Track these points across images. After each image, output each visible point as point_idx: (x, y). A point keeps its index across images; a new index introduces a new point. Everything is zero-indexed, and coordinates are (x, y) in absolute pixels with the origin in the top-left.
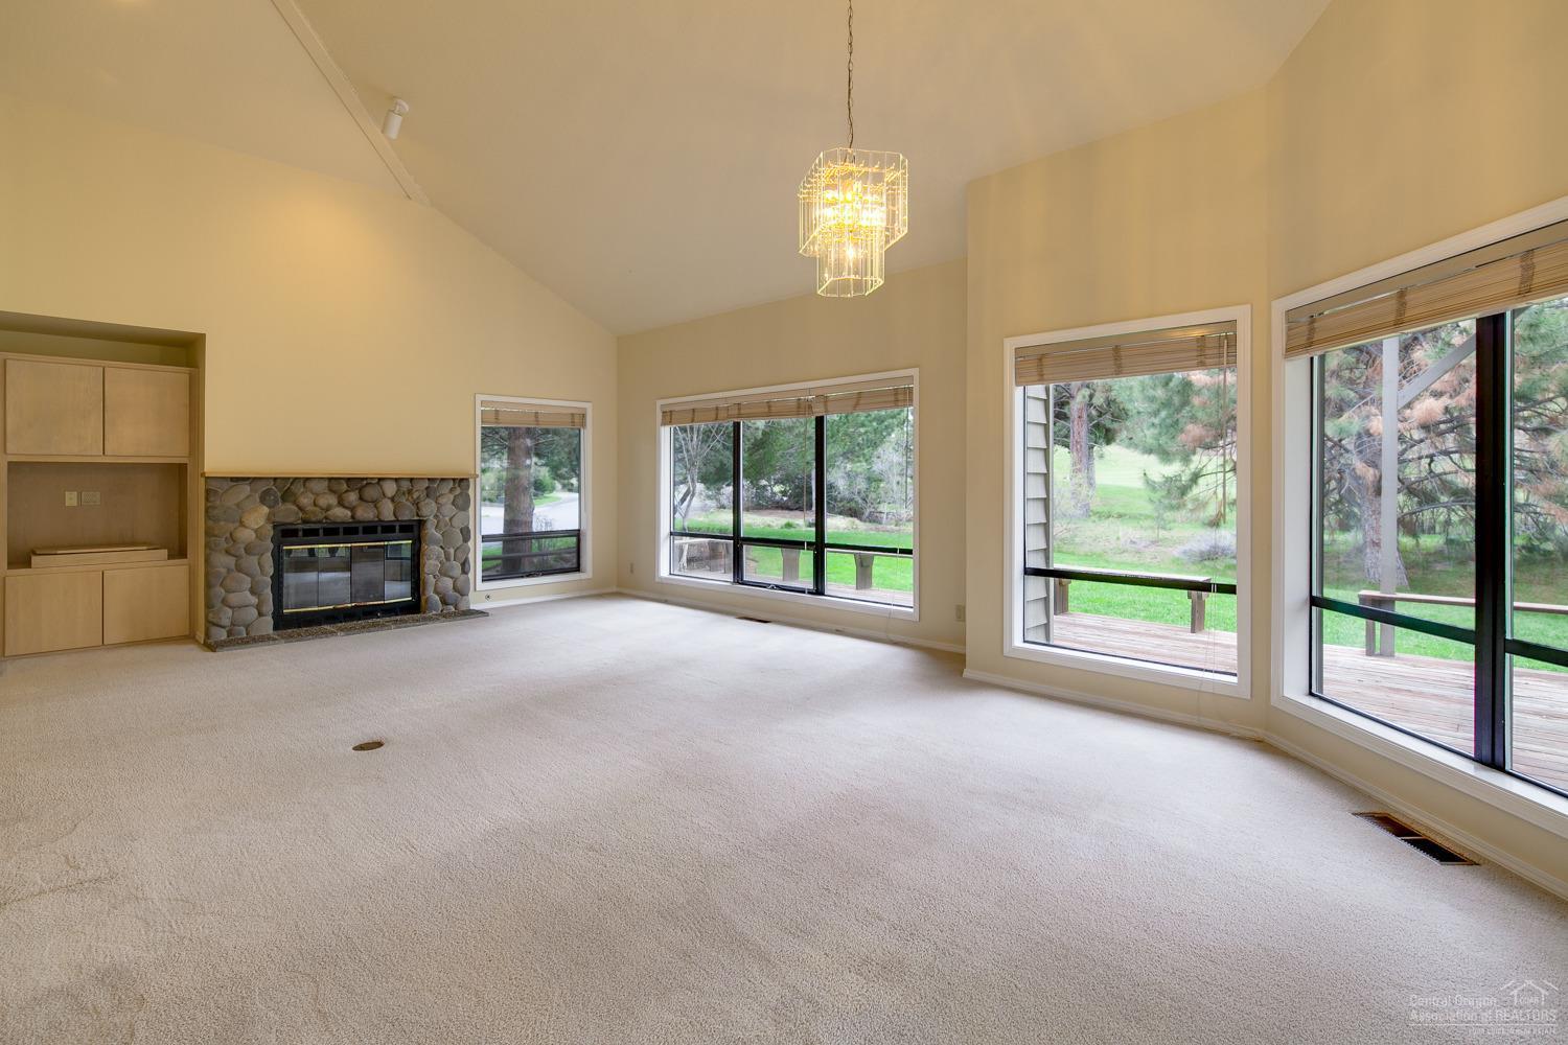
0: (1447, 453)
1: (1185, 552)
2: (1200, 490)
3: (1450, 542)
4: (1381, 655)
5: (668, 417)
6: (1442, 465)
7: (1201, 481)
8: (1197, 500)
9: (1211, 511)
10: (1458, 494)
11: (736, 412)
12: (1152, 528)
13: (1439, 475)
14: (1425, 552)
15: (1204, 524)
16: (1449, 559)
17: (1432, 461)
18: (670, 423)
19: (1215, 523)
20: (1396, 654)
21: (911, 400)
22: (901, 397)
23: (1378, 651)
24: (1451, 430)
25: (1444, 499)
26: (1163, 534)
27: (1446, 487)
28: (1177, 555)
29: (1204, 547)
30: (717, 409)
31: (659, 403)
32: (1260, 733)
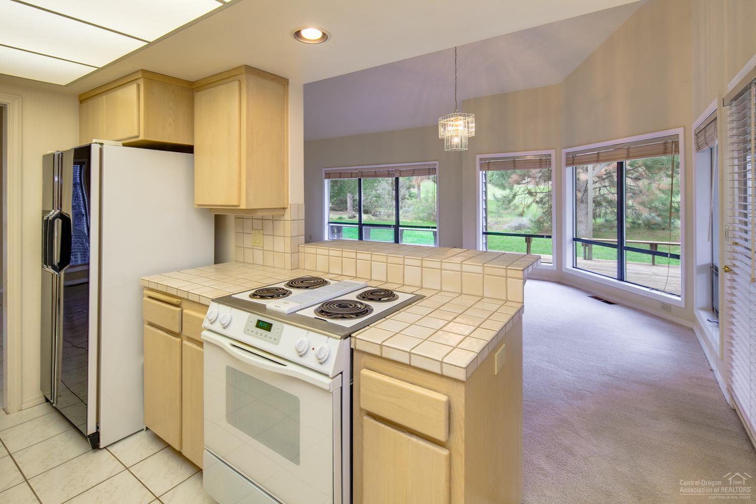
0: (605, 186)
1: (509, 227)
2: (516, 201)
3: (606, 221)
4: (588, 259)
5: (328, 176)
6: (604, 191)
7: (517, 197)
8: (515, 205)
9: (520, 210)
10: (610, 202)
11: (361, 174)
12: (495, 217)
13: (602, 195)
14: (598, 225)
15: (517, 215)
16: (606, 227)
17: (600, 189)
18: (329, 178)
19: (521, 215)
20: (593, 259)
21: (435, 172)
22: (431, 171)
23: (587, 258)
24: (607, 178)
25: (604, 204)
26: (500, 219)
27: (606, 200)
28: (506, 228)
29: (516, 224)
30: (352, 173)
31: (324, 169)
32: (559, 280)
